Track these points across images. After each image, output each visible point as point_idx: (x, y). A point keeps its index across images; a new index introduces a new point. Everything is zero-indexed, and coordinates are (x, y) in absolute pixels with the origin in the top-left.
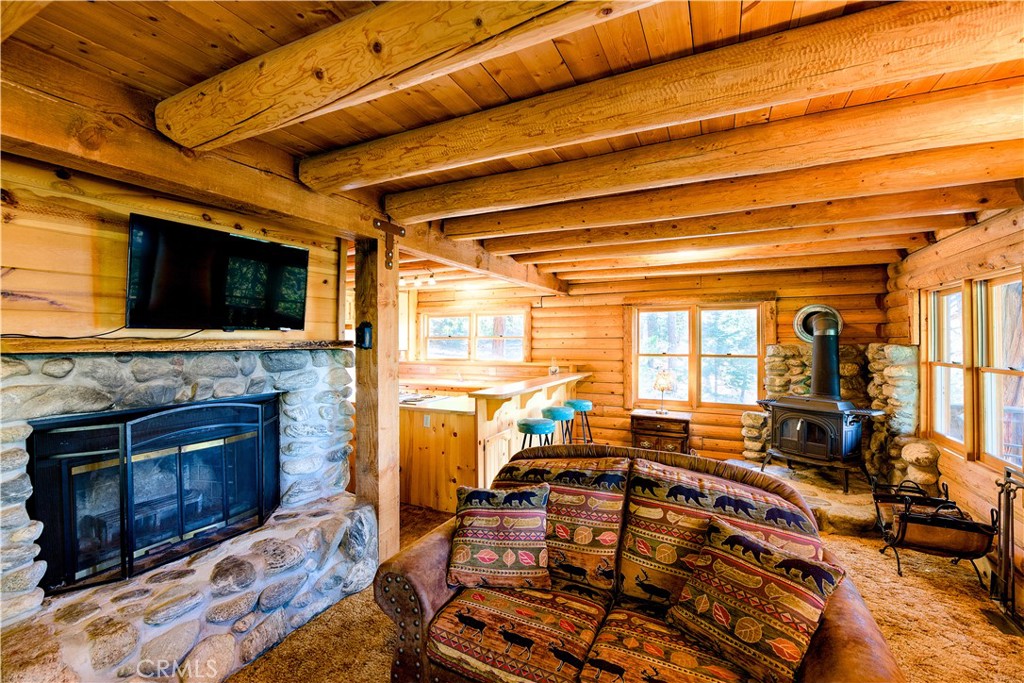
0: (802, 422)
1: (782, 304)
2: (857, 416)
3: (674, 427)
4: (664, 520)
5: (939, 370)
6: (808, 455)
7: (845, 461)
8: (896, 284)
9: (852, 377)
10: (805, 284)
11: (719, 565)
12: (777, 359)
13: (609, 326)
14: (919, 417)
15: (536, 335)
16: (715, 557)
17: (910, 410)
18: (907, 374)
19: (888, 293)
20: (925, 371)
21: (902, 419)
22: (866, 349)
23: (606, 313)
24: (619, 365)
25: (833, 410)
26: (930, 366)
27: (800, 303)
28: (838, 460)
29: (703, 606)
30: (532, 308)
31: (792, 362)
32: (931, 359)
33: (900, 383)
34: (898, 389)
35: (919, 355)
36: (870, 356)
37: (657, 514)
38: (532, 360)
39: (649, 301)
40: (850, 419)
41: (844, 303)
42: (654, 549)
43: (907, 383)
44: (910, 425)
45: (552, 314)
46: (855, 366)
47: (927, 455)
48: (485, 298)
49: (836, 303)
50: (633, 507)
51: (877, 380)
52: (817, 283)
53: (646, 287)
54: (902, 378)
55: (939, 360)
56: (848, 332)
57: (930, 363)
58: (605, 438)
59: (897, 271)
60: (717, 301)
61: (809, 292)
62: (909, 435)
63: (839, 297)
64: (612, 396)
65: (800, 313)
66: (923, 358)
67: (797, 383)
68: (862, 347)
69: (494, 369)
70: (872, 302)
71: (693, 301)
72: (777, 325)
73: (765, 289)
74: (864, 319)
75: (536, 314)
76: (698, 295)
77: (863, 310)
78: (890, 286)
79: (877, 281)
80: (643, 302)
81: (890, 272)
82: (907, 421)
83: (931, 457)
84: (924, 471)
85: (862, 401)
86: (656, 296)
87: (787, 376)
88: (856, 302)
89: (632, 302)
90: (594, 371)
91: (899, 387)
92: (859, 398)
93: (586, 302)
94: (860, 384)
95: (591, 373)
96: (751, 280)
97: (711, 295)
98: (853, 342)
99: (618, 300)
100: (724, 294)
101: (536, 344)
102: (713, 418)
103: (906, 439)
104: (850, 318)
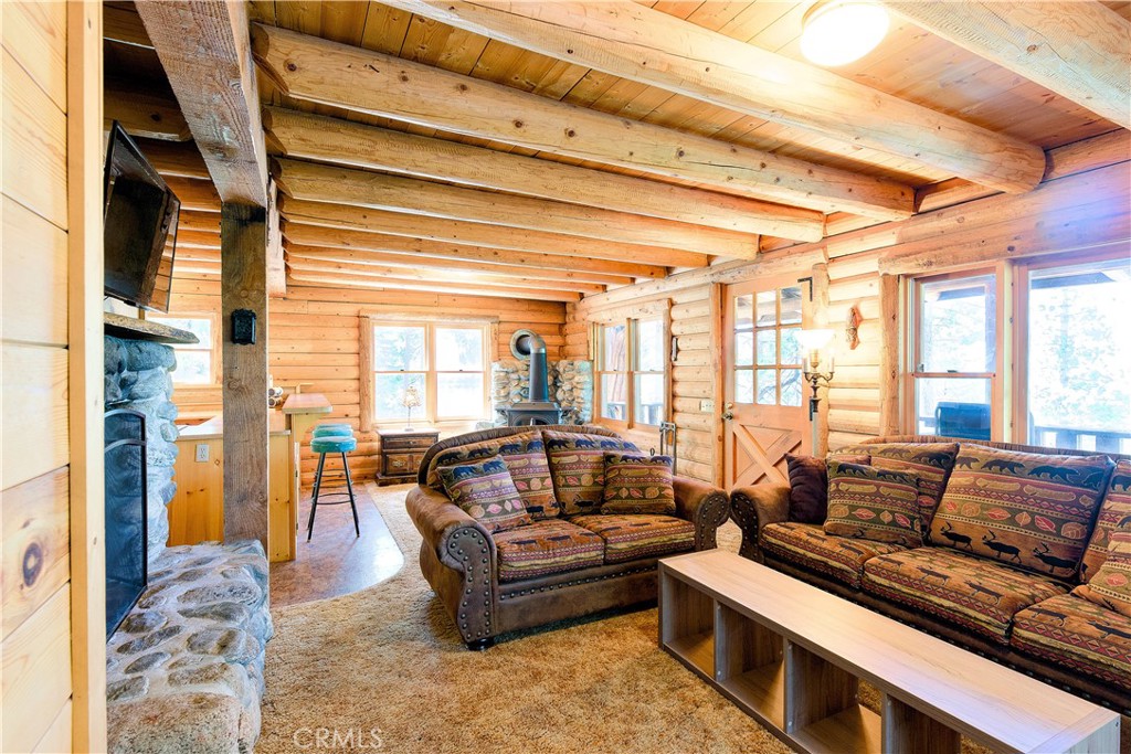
0: (533, 420)
4: (579, 461)
5: (604, 376)
8: (574, 318)
11: (624, 472)
13: (342, 340)
14: (593, 409)
16: (620, 469)
18: (586, 380)
19: (566, 323)
20: (597, 376)
21: (585, 412)
22: (557, 364)
23: (337, 324)
24: (354, 384)
25: (552, 409)
26: (599, 374)
29: (624, 493)
33: (582, 387)
34: (583, 391)
35: (593, 367)
36: (561, 370)
37: (573, 459)
42: (579, 480)
43: (586, 386)
44: (589, 414)
49: (536, 329)
50: (555, 460)
51: (566, 386)
54: (586, 383)
55: (603, 370)
56: (550, 351)
57: (600, 372)
59: (575, 308)
65: (514, 335)
66: (595, 369)
68: (554, 363)
70: (556, 329)
72: (499, 344)
74: (552, 342)
77: (551, 334)
78: (569, 318)
79: (557, 314)
81: (569, 309)
88: (547, 329)
91: (584, 389)
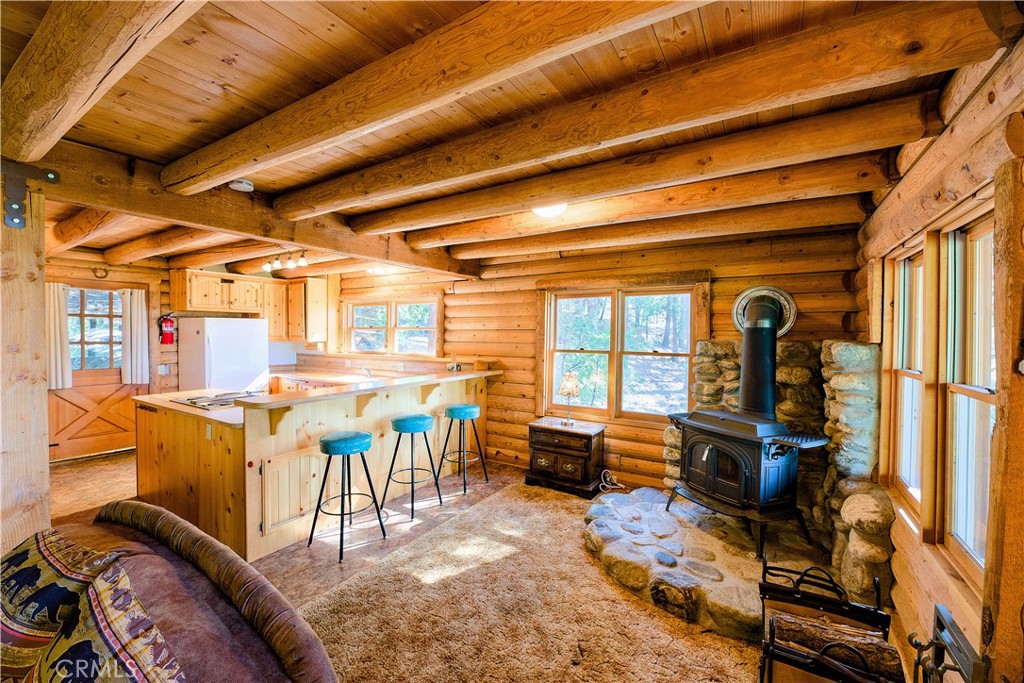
0: (711, 450)
1: (718, 287)
2: (781, 447)
3: (574, 443)
6: (718, 496)
7: (763, 510)
8: (863, 254)
9: (802, 386)
10: (748, 260)
12: (706, 359)
13: (522, 315)
14: (877, 452)
15: (449, 326)
17: (865, 441)
18: (861, 387)
19: (857, 269)
20: (889, 383)
21: (852, 454)
22: (820, 348)
23: (519, 299)
24: (530, 363)
27: (740, 285)
28: (754, 508)
30: (445, 294)
31: (725, 363)
32: (897, 365)
33: (850, 400)
34: (849, 409)
35: (879, 359)
36: (823, 358)
38: (444, 355)
39: (563, 285)
40: (773, 450)
41: (799, 284)
43: (861, 401)
44: (864, 463)
45: (465, 303)
46: (806, 372)
47: (874, 517)
48: (400, 284)
49: (789, 284)
52: (765, 258)
53: (561, 267)
54: (854, 392)
56: (805, 323)
57: (896, 371)
58: (515, 449)
59: (865, 233)
60: (639, 283)
61: (752, 269)
62: (860, 479)
63: (793, 276)
64: (524, 400)
65: (740, 298)
66: (886, 364)
67: (730, 392)
68: (817, 345)
69: (402, 364)
70: (838, 281)
71: (613, 283)
72: (712, 315)
73: (697, 267)
74: (828, 306)
75: (449, 302)
76: (616, 277)
77: (825, 293)
78: (860, 258)
79: (844, 253)
80: (556, 285)
81: (860, 238)
82: (861, 457)
83: (880, 520)
84: (870, 541)
85: (815, 421)
86: (572, 278)
87: (719, 382)
88: (815, 283)
89: (545, 286)
90: (505, 368)
91: (849, 405)
92: (811, 415)
93: (499, 287)
94: (814, 396)
95: (501, 372)
96: (681, 256)
97: (632, 276)
98: (807, 338)
99: (530, 285)
100: (647, 275)
101: (448, 337)
102: (632, 432)
103: (855, 485)
104: (807, 304)
